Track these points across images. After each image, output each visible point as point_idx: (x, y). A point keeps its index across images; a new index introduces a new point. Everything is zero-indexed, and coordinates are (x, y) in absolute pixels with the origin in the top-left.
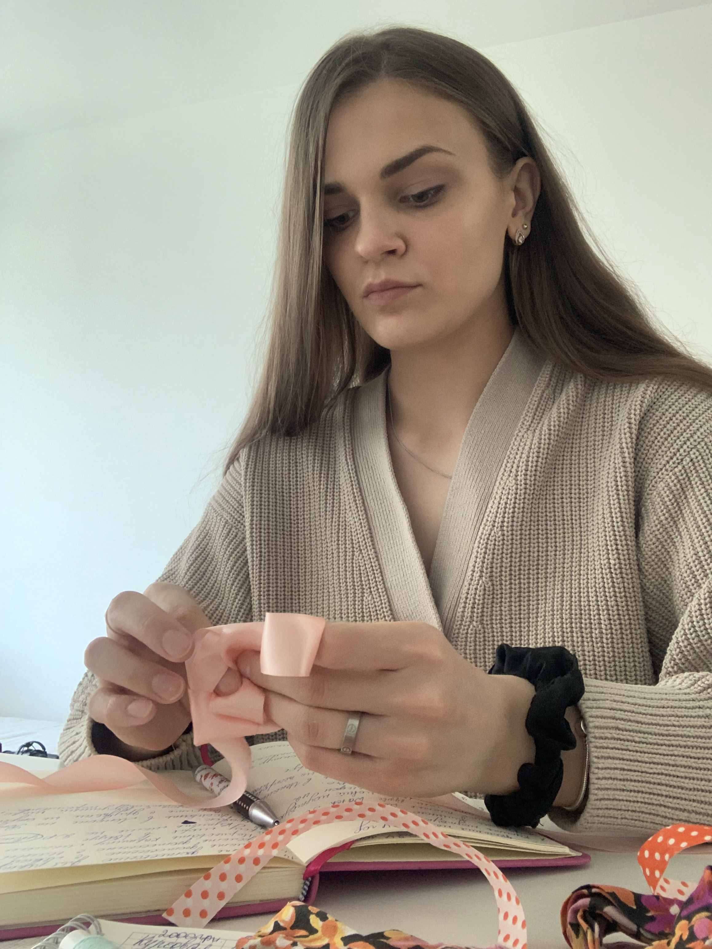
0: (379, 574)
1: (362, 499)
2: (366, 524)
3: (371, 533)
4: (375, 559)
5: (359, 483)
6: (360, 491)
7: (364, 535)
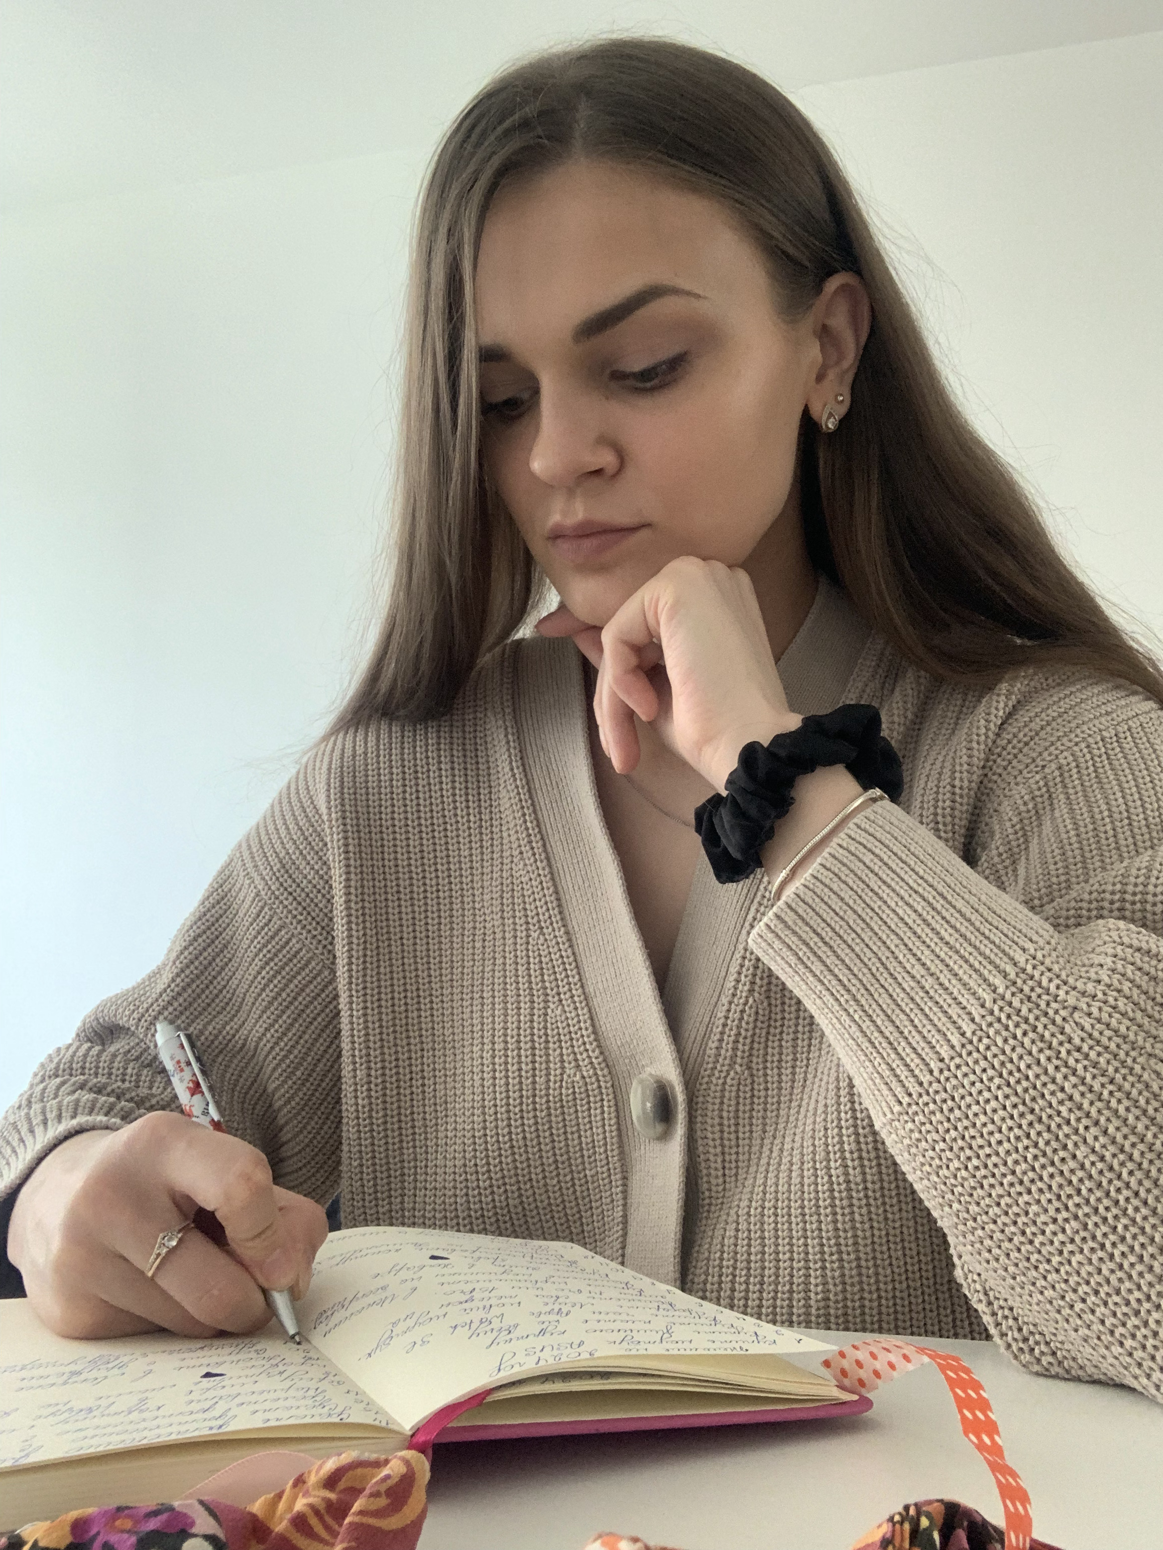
0: (575, 972)
1: (542, 839)
2: (550, 884)
3: (558, 899)
4: (567, 945)
5: (535, 812)
6: (538, 826)
7: (546, 903)
